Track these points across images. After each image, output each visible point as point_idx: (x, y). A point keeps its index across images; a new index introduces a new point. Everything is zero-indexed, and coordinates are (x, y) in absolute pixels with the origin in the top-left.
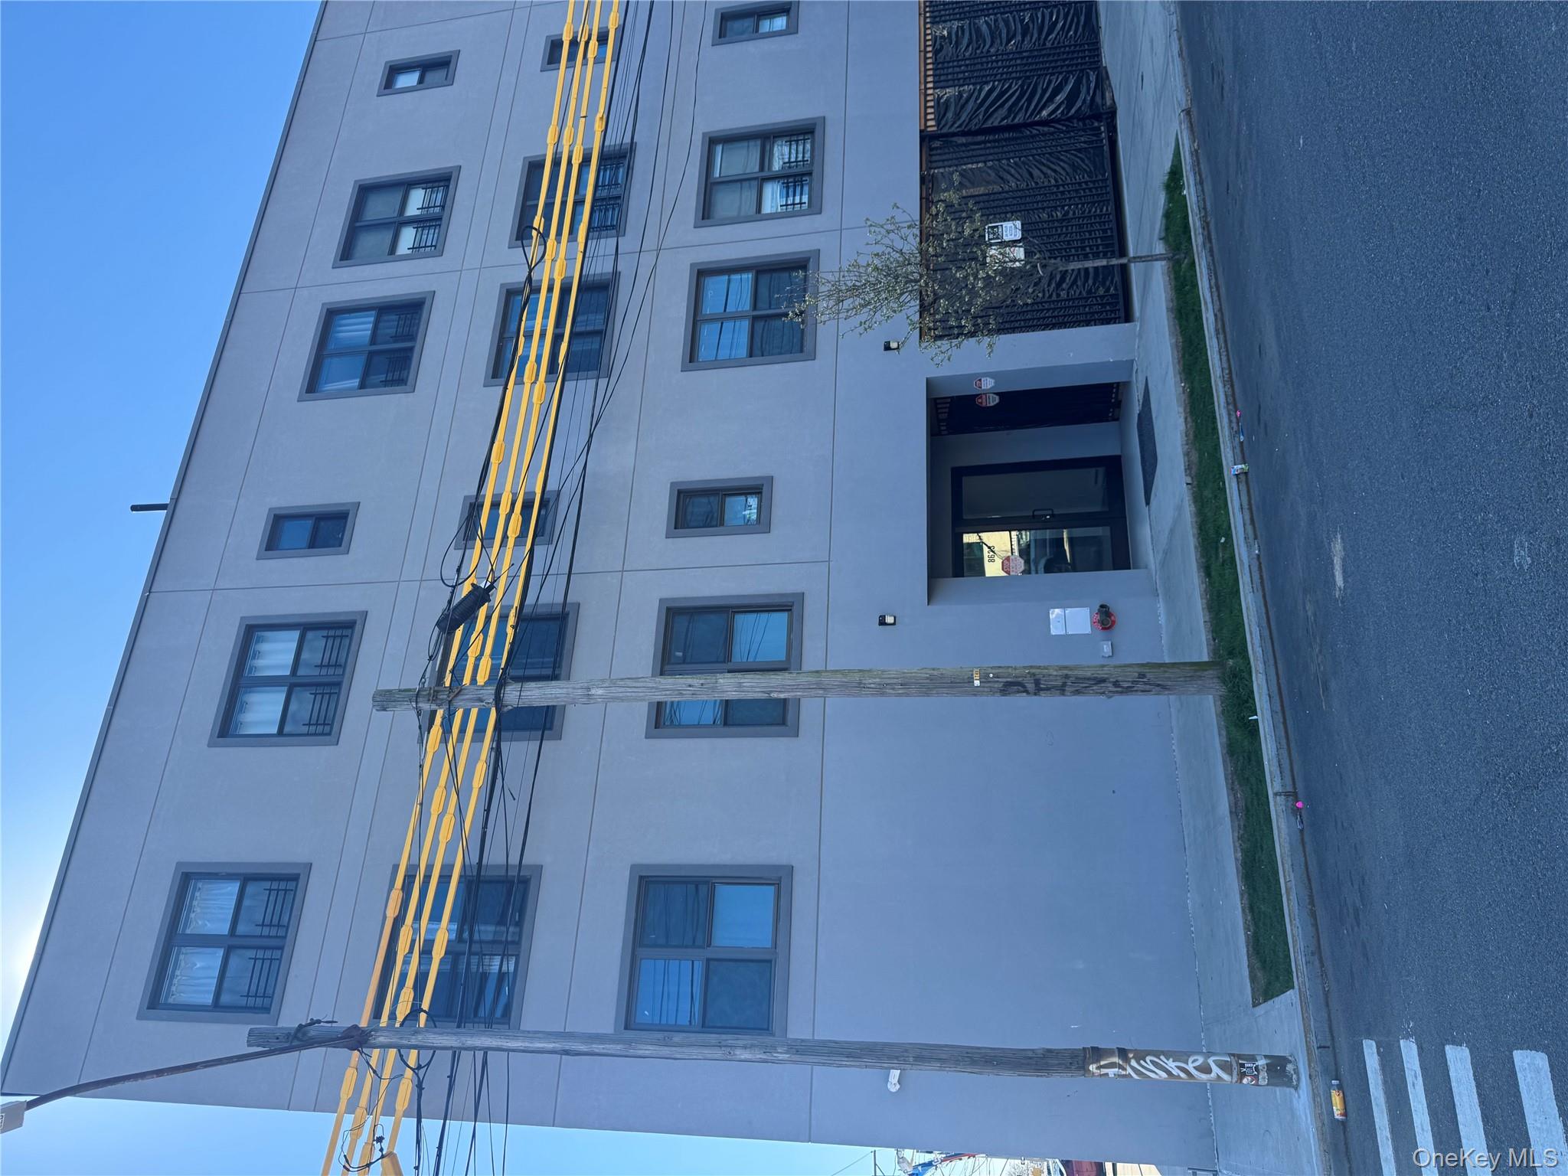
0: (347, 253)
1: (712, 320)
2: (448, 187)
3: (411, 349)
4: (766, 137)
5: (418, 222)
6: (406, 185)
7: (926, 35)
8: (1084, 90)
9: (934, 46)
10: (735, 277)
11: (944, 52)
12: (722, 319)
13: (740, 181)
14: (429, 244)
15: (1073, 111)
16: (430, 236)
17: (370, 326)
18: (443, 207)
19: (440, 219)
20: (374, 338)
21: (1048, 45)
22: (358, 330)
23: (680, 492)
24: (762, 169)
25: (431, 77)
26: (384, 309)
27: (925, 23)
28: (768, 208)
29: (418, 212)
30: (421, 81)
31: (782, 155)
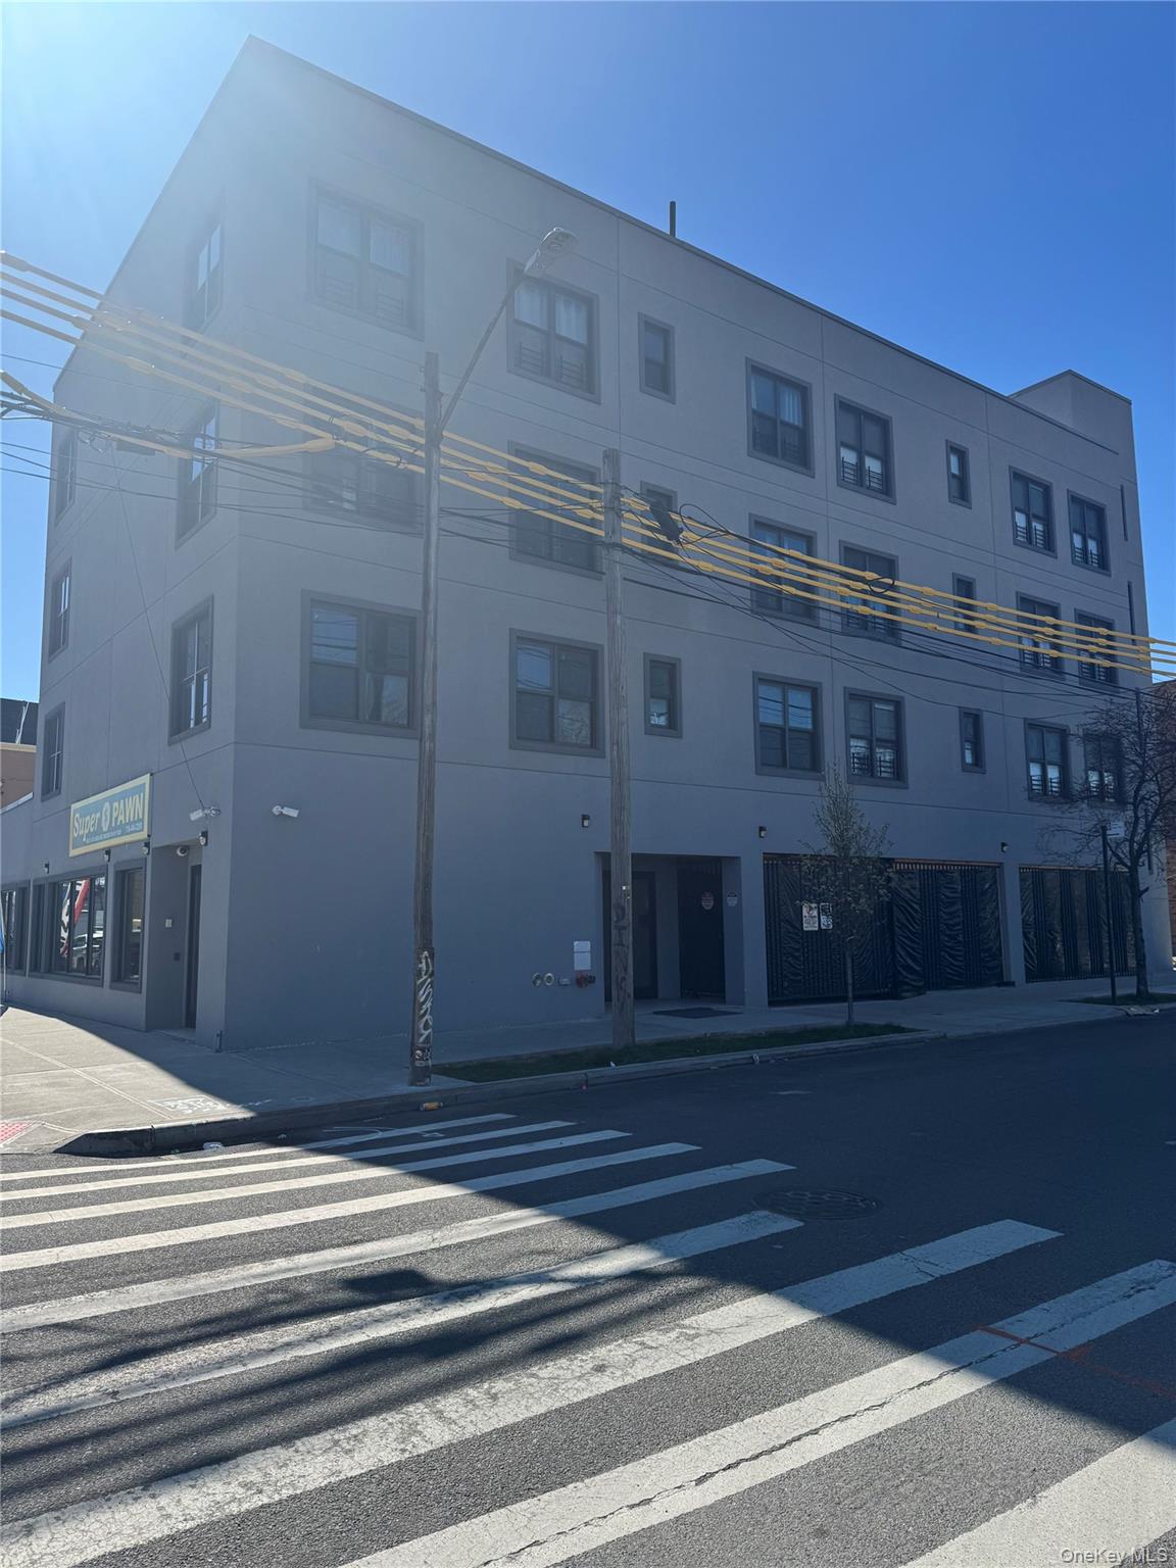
0: (844, 407)
1: (785, 697)
2: (882, 493)
3: (775, 455)
4: (897, 745)
5: (860, 466)
6: (886, 459)
7: (954, 865)
8: (914, 977)
9: (947, 871)
10: (809, 714)
11: (942, 878)
12: (784, 703)
13: (870, 721)
14: (846, 475)
15: (899, 968)
16: (850, 475)
17: (791, 421)
18: (869, 488)
19: (861, 485)
20: (785, 424)
21: (943, 953)
22: (790, 412)
23: (674, 665)
24: (878, 740)
25: (955, 482)
26: (804, 433)
27: (961, 866)
28: (853, 743)
29: (867, 466)
30: (954, 476)
31: (885, 755)
